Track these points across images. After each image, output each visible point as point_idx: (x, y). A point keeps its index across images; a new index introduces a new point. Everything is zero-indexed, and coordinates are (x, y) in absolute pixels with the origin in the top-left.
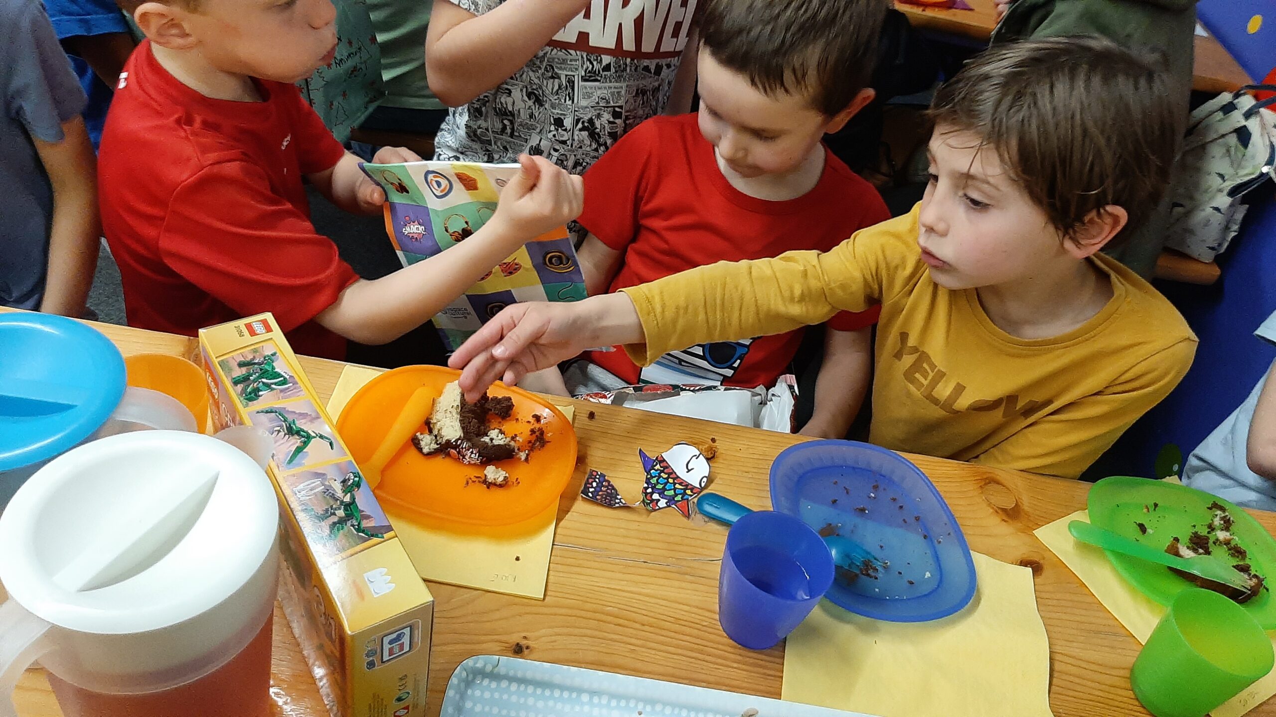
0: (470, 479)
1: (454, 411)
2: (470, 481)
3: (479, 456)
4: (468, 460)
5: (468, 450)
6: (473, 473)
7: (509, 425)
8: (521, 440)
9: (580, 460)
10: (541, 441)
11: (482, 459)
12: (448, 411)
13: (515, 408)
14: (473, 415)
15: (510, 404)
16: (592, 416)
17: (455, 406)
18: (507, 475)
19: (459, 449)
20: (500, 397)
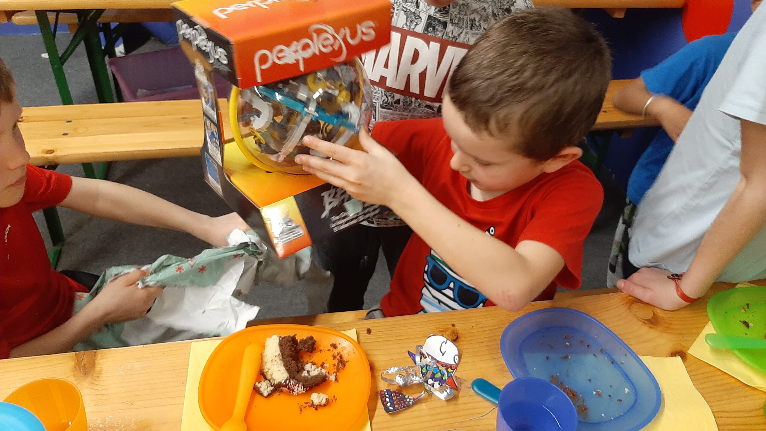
0: (302, 406)
1: (278, 360)
2: (303, 408)
3: (304, 388)
4: (297, 392)
5: (295, 385)
6: (302, 400)
7: (317, 357)
8: (328, 365)
9: (372, 368)
10: (342, 363)
11: (306, 390)
12: (274, 360)
13: (317, 343)
14: (291, 358)
15: (313, 341)
16: (369, 331)
17: (277, 355)
18: (327, 397)
19: (289, 387)
20: (305, 338)
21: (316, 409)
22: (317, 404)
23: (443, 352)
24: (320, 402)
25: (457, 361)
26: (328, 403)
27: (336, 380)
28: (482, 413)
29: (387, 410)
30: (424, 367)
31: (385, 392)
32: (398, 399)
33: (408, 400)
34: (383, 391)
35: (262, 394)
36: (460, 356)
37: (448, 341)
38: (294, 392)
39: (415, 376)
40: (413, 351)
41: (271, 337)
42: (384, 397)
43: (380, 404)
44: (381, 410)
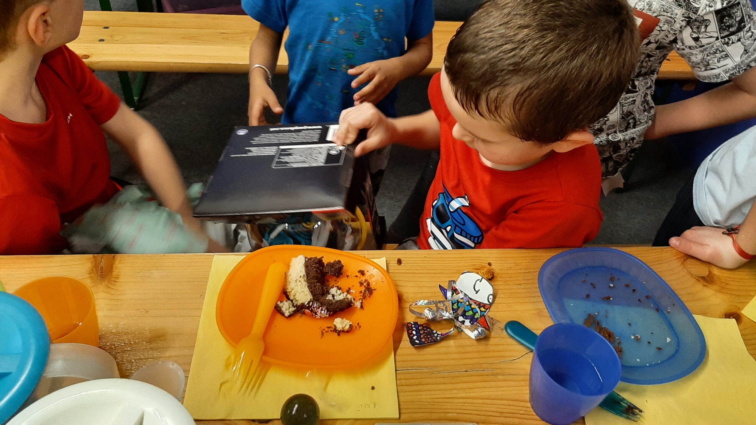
0: (324, 330)
1: (302, 280)
2: (325, 332)
3: (327, 312)
4: (320, 315)
5: (319, 308)
6: (325, 324)
7: (343, 282)
8: (354, 292)
9: (400, 298)
10: (369, 290)
11: (329, 314)
12: (298, 280)
13: (344, 268)
14: (317, 280)
15: (340, 265)
16: (399, 262)
17: (302, 275)
18: (351, 323)
19: (312, 309)
20: (332, 262)
21: (339, 335)
22: (339, 330)
23: (477, 290)
24: (343, 328)
25: (491, 301)
26: (351, 330)
27: (362, 307)
28: (515, 356)
29: (413, 342)
30: (455, 303)
31: (412, 325)
32: (425, 333)
33: (436, 335)
34: (410, 323)
35: (283, 314)
36: (494, 296)
37: (483, 279)
38: (316, 315)
39: (445, 312)
40: (445, 286)
41: (296, 257)
42: (411, 329)
43: (405, 336)
44: (406, 342)
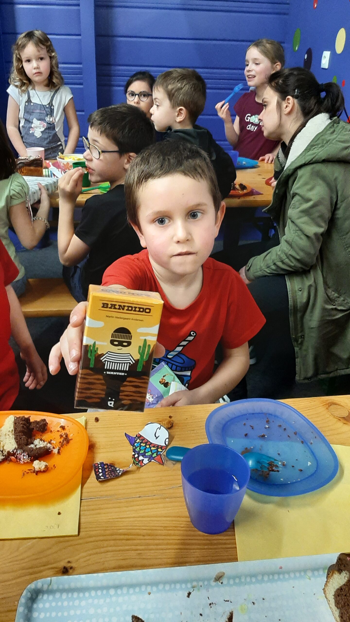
1: (11, 434)
2: (25, 473)
3: (28, 457)
4: (23, 461)
5: (21, 454)
6: (26, 468)
7: (46, 436)
10: (67, 440)
11: (30, 459)
12: (7, 435)
13: (49, 425)
14: (23, 434)
15: (45, 423)
16: (97, 420)
17: (11, 430)
18: (47, 465)
19: (16, 456)
20: (38, 420)
21: (37, 474)
22: (37, 470)
24: (40, 468)
26: (46, 470)
27: (59, 452)
29: (98, 477)
31: (98, 464)
32: (110, 470)
33: (118, 472)
38: (20, 461)
41: (9, 417)
42: (97, 468)
43: (93, 474)
44: (93, 478)
